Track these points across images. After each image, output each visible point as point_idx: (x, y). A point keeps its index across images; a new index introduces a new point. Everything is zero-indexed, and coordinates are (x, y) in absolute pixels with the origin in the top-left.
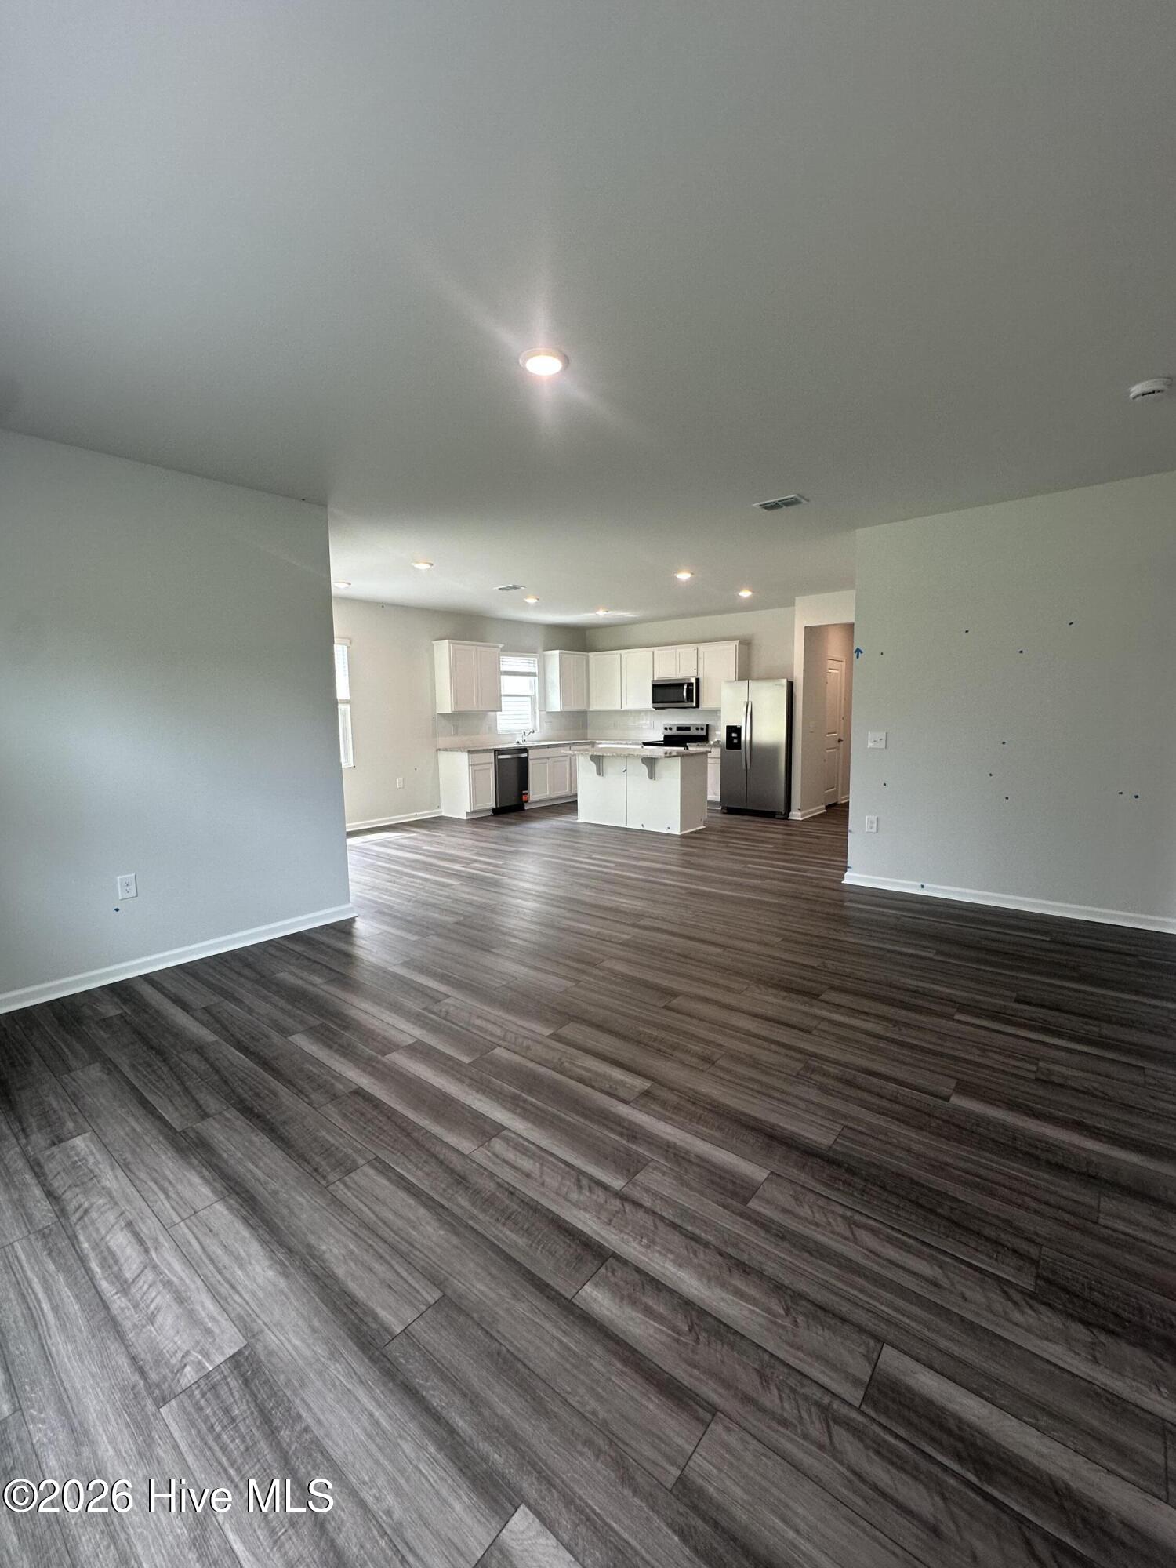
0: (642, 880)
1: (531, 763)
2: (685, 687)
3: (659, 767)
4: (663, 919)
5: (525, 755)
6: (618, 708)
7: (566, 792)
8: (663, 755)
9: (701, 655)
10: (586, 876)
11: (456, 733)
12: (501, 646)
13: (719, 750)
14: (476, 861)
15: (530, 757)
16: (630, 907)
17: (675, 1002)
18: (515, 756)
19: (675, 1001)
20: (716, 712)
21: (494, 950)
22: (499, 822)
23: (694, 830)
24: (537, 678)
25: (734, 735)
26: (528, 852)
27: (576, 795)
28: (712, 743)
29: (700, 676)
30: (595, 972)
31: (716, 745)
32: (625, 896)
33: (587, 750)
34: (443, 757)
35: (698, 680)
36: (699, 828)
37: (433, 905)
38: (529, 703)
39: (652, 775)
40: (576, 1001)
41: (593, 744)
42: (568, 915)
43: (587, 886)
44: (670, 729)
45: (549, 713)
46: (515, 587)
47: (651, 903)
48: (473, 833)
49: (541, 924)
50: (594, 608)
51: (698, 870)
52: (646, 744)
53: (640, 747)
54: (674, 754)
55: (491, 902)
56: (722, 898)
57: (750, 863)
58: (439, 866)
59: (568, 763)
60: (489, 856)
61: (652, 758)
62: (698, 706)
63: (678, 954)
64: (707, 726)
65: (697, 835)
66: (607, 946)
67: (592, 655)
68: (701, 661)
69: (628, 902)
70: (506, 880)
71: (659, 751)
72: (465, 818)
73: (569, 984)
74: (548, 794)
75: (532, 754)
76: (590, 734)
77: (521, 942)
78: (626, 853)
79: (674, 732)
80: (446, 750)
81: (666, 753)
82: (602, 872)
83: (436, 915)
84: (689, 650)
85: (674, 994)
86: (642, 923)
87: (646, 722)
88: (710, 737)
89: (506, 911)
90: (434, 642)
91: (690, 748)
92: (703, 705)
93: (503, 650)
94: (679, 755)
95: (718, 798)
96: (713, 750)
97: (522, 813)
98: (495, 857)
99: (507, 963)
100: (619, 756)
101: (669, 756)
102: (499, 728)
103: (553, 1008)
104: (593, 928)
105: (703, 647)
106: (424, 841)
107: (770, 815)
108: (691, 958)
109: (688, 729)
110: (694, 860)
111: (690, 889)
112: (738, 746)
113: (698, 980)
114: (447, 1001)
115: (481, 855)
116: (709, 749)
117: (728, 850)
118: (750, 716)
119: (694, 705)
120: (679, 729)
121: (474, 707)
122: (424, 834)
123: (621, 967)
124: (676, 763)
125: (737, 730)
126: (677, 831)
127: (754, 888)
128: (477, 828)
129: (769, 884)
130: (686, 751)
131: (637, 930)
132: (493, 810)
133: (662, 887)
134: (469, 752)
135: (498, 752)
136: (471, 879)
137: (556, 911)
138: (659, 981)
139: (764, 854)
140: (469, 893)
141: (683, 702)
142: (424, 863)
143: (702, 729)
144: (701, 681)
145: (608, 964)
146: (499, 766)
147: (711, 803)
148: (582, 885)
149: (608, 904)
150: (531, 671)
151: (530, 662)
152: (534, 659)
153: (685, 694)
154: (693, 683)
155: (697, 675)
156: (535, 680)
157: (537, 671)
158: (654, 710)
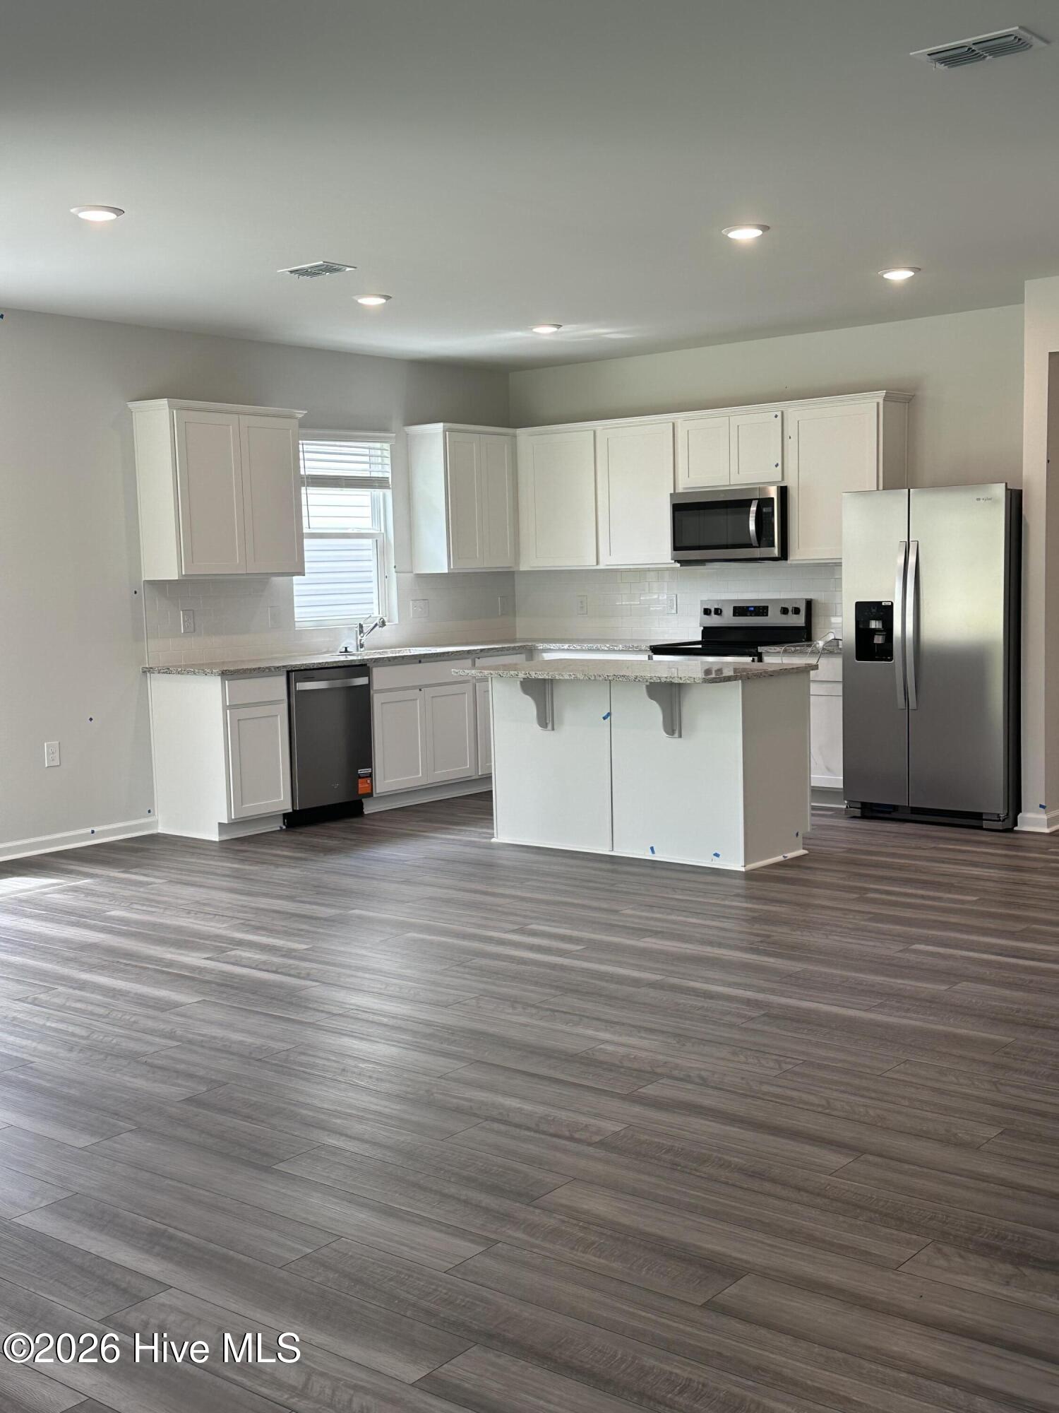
0: (652, 985)
1: (377, 700)
2: (753, 509)
3: (691, 705)
4: (704, 1082)
5: (362, 681)
6: (589, 562)
7: (465, 769)
8: (699, 675)
9: (791, 429)
10: (516, 977)
11: (192, 631)
12: (300, 414)
13: (837, 662)
14: (240, 943)
15: (376, 686)
16: (622, 1050)
17: (732, 1292)
18: (338, 683)
19: (733, 1290)
20: (831, 569)
21: (281, 1167)
22: (300, 846)
23: (780, 858)
24: (389, 493)
25: (874, 624)
26: (370, 920)
27: (488, 778)
28: (821, 644)
29: (790, 482)
30: (536, 1216)
31: (832, 649)
32: (609, 1023)
33: (514, 667)
34: (162, 689)
35: (783, 491)
36: (790, 855)
37: (133, 1057)
38: (371, 554)
39: (673, 726)
40: (485, 1293)
41: (530, 652)
42: (472, 1074)
43: (514, 1002)
44: (718, 612)
45: (419, 576)
46: (330, 268)
47: (672, 1041)
48: (236, 875)
49: (400, 1098)
50: (528, 320)
51: (790, 958)
52: (658, 650)
53: (644, 657)
54: (728, 672)
55: (277, 1045)
56: (849, 1026)
57: (920, 940)
58: (149, 959)
59: (467, 699)
60: (271, 931)
61: (671, 684)
62: (784, 555)
63: (741, 1170)
64: (809, 604)
65: (790, 873)
66: (565, 1151)
67: (522, 433)
68: (791, 445)
69: (616, 1038)
70: (316, 990)
71: (691, 668)
72: (216, 838)
73: (467, 1248)
74: (418, 777)
75: (380, 678)
76: (523, 627)
77: (351, 1146)
78: (613, 918)
79: (728, 619)
80: (168, 671)
81: (708, 672)
82: (553, 967)
83: (140, 1083)
84: (765, 416)
85: (732, 1271)
86: (651, 1090)
87: (659, 595)
88: (818, 629)
89: (313, 1066)
90: (132, 405)
91: (767, 659)
92: (798, 553)
93: (303, 424)
94: (740, 675)
95: (836, 780)
96: (824, 663)
97: (355, 822)
98: (287, 934)
99: (315, 1199)
100: (591, 681)
101: (715, 678)
102: (298, 613)
103: (429, 1313)
104: (528, 1107)
105: (795, 411)
106: (112, 896)
107: (970, 820)
108: (773, 1181)
109: (761, 610)
110: (781, 933)
111: (768, 1005)
112: (885, 652)
113: (793, 1234)
114: (163, 1298)
115: (257, 929)
116: (813, 661)
117: (867, 908)
118: (914, 575)
119: (776, 551)
120: (739, 611)
121: (233, 563)
122: (111, 880)
123: (600, 1205)
124: (733, 694)
125: (883, 612)
126: (735, 862)
127: (931, 1004)
128: (242, 861)
129: (966, 991)
130: (757, 665)
131: (637, 1109)
132: (286, 816)
133: (699, 1002)
134: (225, 674)
135: (294, 674)
136: (227, 987)
137: (441, 1063)
138: (691, 1238)
139: (953, 919)
140: (220, 1024)
141: (750, 546)
142: (110, 951)
143: (797, 611)
144: (793, 494)
145: (563, 1196)
146: (298, 706)
147: (820, 792)
148: (504, 998)
149: (570, 1045)
150: (374, 475)
151: (373, 452)
152: (378, 445)
153: (752, 527)
154: (773, 499)
155: (783, 479)
156: (384, 496)
157: (389, 475)
158: (678, 565)
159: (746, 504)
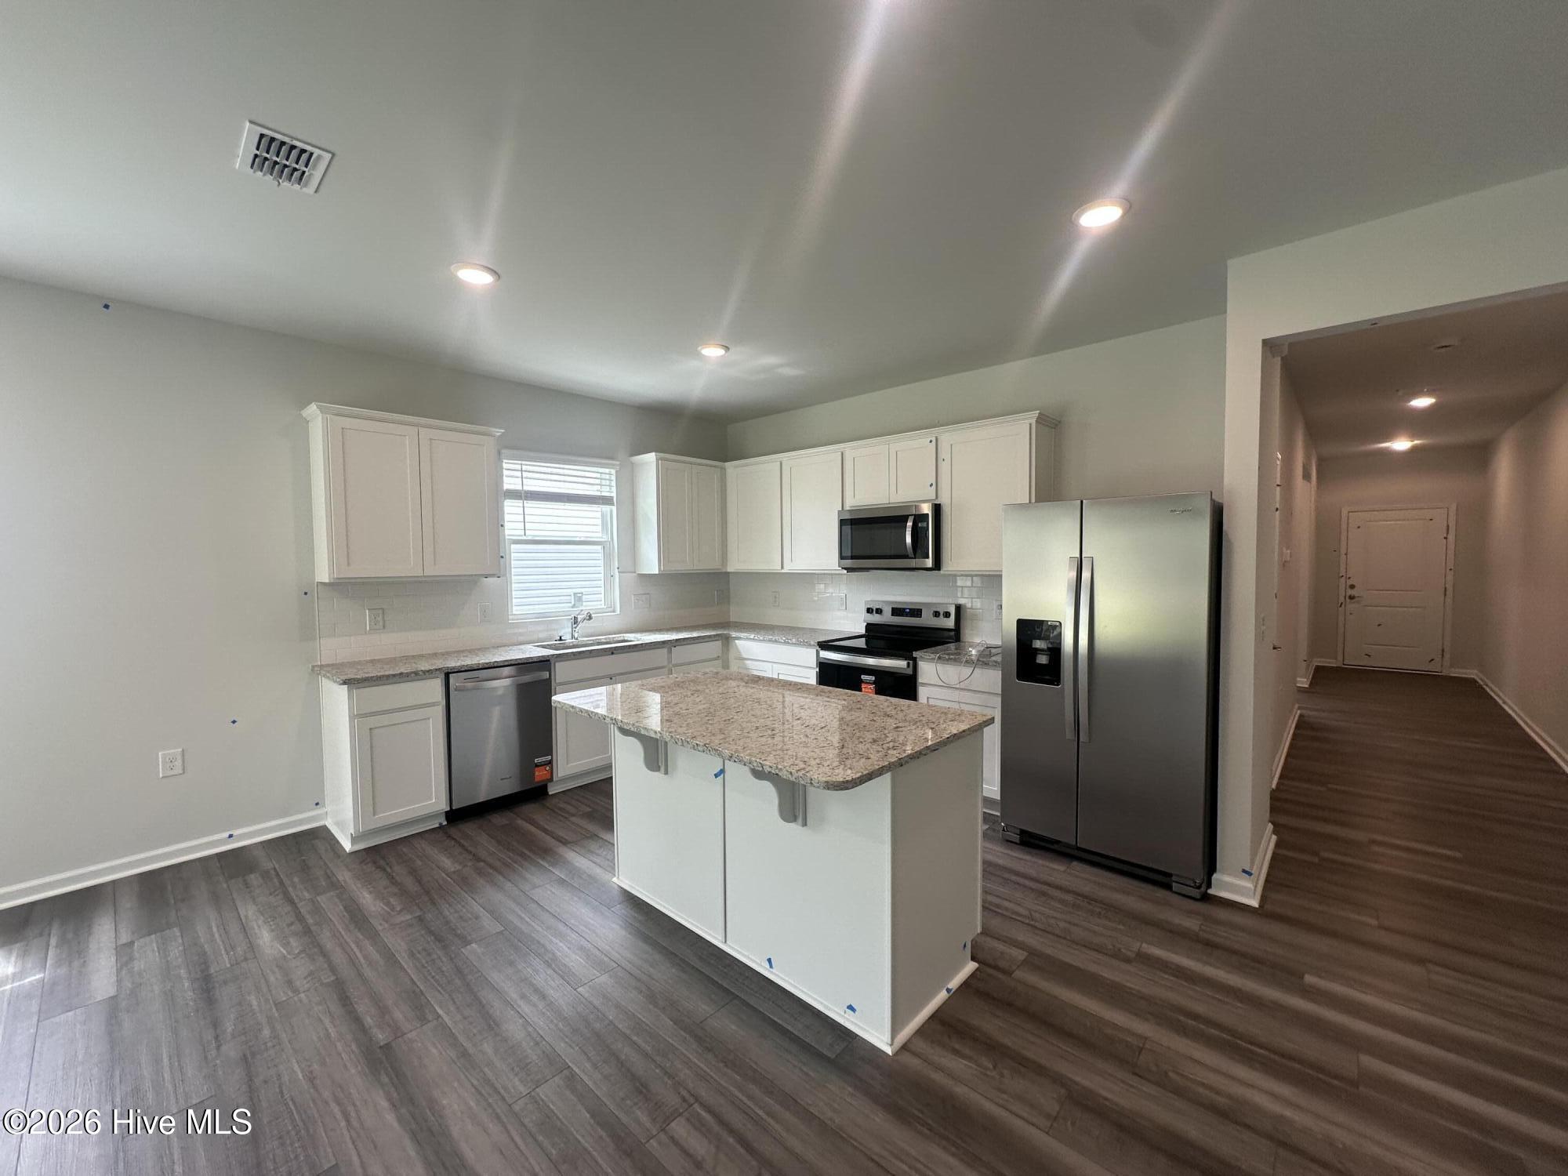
2: (910, 524)
5: (546, 675)
6: (776, 567)
9: (944, 453)
12: (497, 432)
13: (995, 675)
18: (518, 678)
25: (1039, 644)
29: (944, 500)
31: (988, 659)
35: (937, 509)
38: (601, 556)
44: (879, 611)
62: (937, 565)
64: (959, 609)
67: (730, 466)
68: (945, 467)
79: (887, 618)
84: (920, 442)
88: (966, 632)
92: (952, 565)
93: (504, 444)
96: (978, 671)
97: (539, 803)
105: (948, 435)
109: (916, 612)
112: (1051, 675)
116: (965, 668)
118: (1088, 594)
119: (929, 563)
120: (896, 612)
125: (1050, 632)
132: (446, 814)
141: (906, 557)
143: (947, 615)
144: (945, 510)
150: (604, 494)
151: (604, 476)
152: (607, 471)
153: (909, 540)
154: (928, 514)
155: (937, 497)
156: (611, 511)
157: (614, 495)
158: (845, 571)
159: (905, 519)
